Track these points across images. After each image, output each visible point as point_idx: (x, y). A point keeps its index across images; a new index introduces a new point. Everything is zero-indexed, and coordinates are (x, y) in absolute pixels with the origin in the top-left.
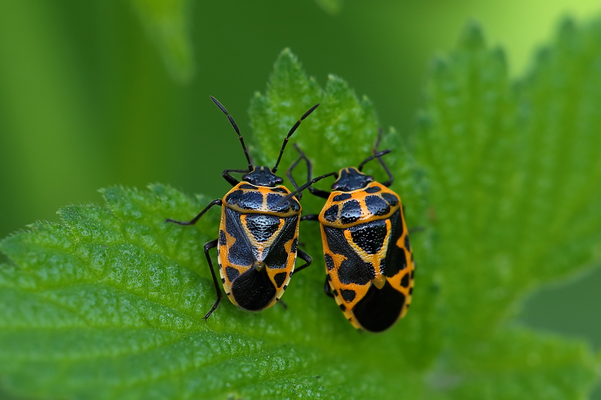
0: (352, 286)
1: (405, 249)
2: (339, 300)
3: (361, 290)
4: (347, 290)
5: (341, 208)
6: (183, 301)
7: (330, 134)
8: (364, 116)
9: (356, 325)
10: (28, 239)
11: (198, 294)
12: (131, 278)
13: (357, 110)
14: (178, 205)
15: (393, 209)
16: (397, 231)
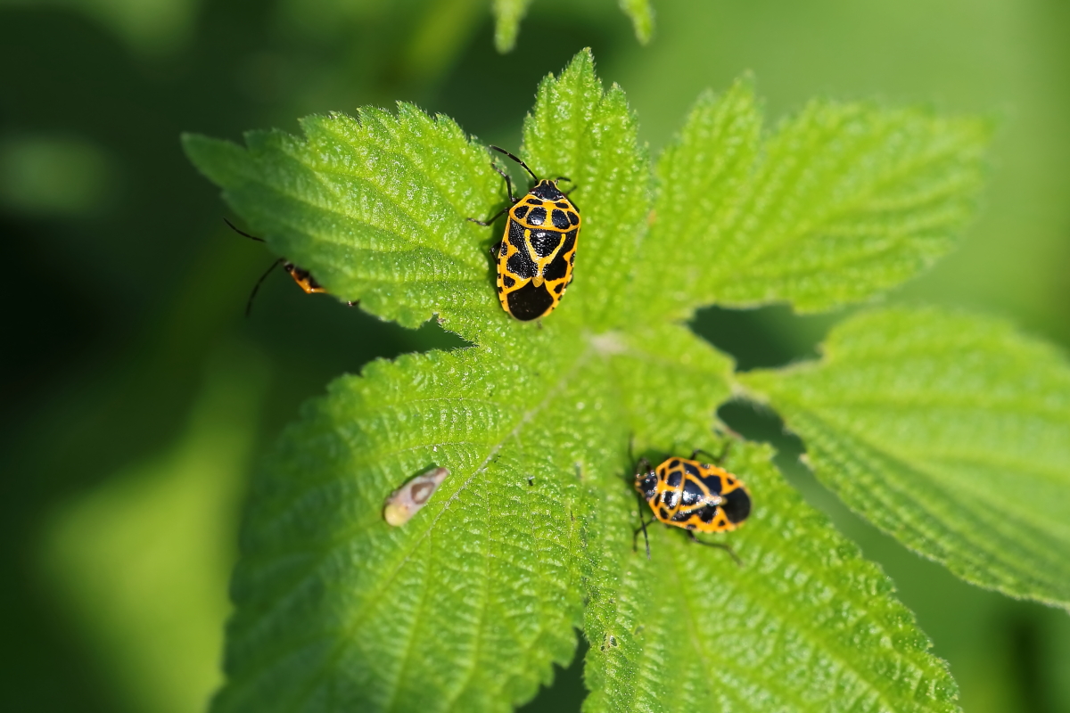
0: (514, 276)
1: (569, 263)
2: (500, 283)
3: (521, 282)
4: (509, 278)
5: (530, 210)
6: (425, 219)
7: (596, 130)
8: (629, 126)
9: (506, 307)
10: (325, 124)
11: (440, 217)
12: (393, 186)
13: (624, 119)
14: (454, 138)
15: (572, 227)
16: (569, 245)
